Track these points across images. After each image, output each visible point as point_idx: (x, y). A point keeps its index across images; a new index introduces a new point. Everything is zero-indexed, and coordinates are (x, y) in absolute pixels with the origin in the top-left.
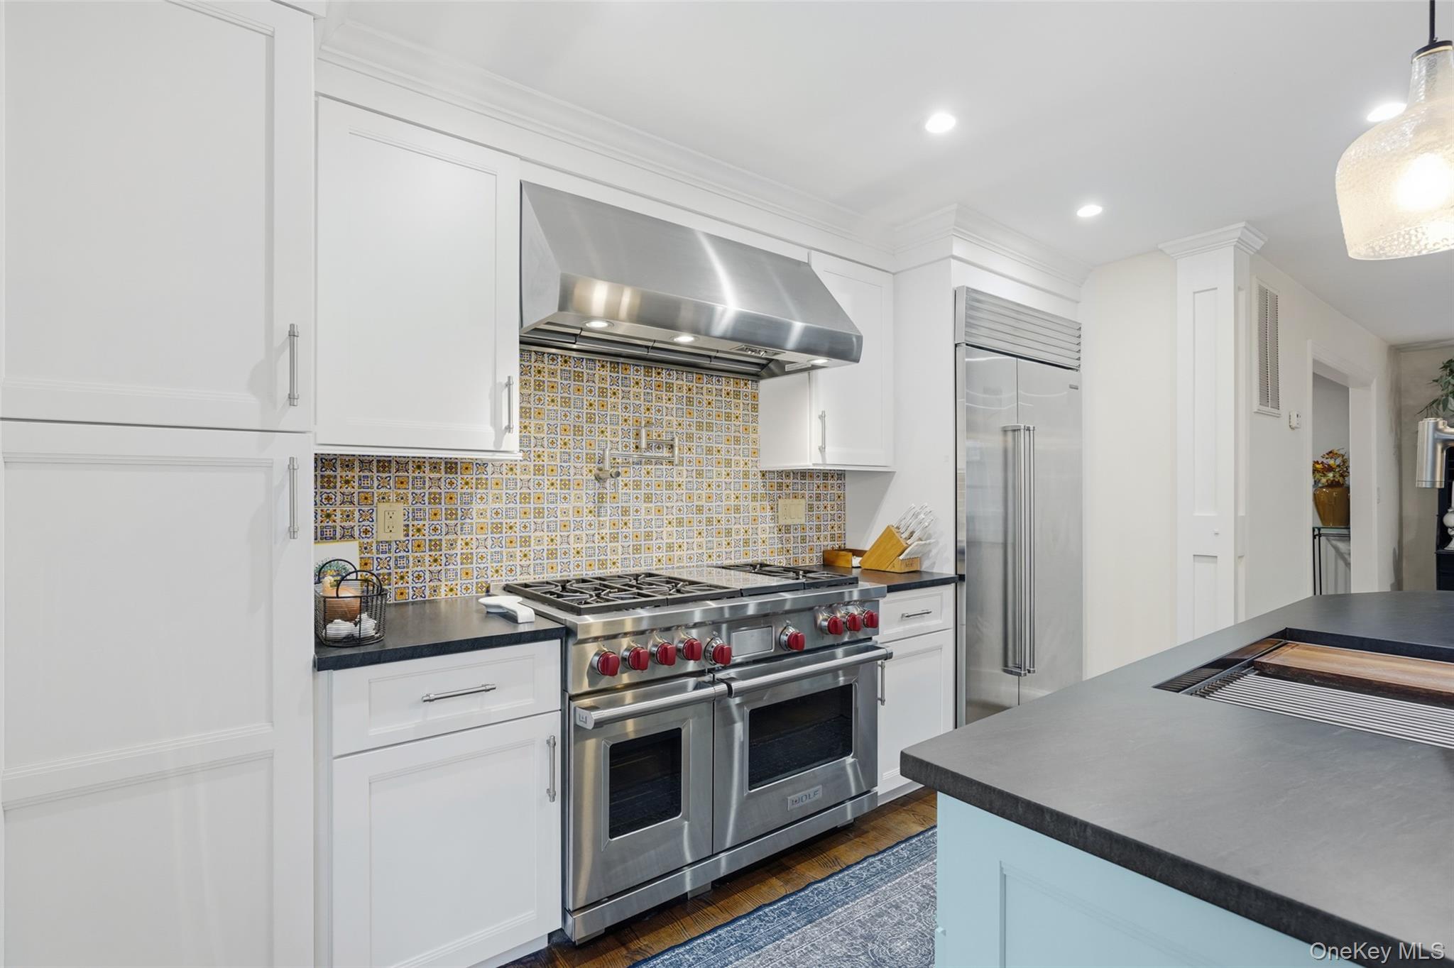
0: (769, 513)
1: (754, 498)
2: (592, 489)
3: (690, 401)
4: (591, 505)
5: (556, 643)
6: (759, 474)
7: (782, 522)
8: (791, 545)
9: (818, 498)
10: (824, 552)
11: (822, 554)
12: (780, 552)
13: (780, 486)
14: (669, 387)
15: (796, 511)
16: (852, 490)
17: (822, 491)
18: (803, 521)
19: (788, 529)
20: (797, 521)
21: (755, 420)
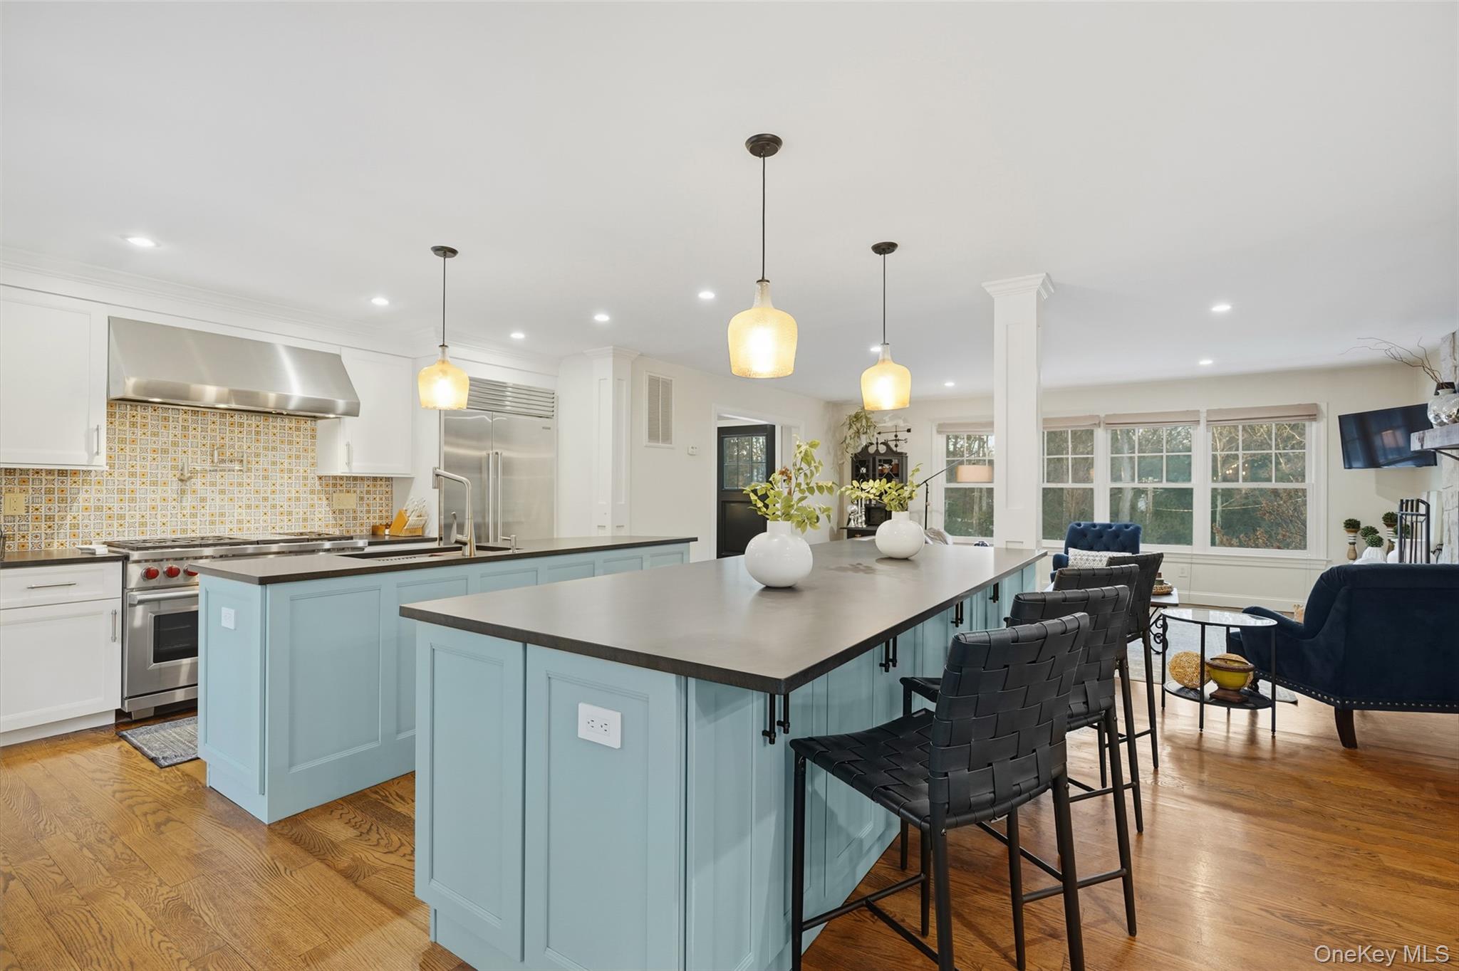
0: (325, 502)
1: (312, 492)
2: (176, 485)
3: (258, 433)
4: (175, 496)
5: (120, 564)
6: (317, 478)
7: (336, 507)
8: (343, 522)
9: (368, 492)
10: (373, 526)
11: (371, 528)
12: (335, 526)
13: (335, 485)
14: (241, 425)
15: (349, 501)
16: (396, 488)
17: (371, 489)
18: (354, 507)
19: (341, 512)
20: (349, 507)
21: (313, 444)
